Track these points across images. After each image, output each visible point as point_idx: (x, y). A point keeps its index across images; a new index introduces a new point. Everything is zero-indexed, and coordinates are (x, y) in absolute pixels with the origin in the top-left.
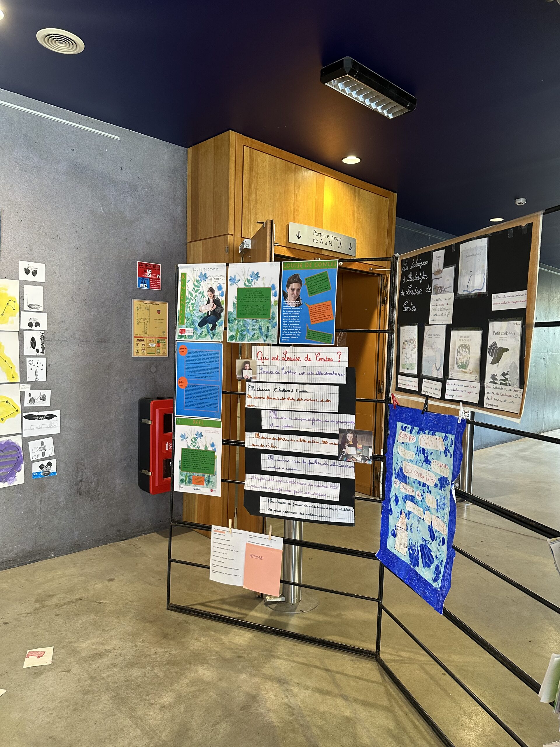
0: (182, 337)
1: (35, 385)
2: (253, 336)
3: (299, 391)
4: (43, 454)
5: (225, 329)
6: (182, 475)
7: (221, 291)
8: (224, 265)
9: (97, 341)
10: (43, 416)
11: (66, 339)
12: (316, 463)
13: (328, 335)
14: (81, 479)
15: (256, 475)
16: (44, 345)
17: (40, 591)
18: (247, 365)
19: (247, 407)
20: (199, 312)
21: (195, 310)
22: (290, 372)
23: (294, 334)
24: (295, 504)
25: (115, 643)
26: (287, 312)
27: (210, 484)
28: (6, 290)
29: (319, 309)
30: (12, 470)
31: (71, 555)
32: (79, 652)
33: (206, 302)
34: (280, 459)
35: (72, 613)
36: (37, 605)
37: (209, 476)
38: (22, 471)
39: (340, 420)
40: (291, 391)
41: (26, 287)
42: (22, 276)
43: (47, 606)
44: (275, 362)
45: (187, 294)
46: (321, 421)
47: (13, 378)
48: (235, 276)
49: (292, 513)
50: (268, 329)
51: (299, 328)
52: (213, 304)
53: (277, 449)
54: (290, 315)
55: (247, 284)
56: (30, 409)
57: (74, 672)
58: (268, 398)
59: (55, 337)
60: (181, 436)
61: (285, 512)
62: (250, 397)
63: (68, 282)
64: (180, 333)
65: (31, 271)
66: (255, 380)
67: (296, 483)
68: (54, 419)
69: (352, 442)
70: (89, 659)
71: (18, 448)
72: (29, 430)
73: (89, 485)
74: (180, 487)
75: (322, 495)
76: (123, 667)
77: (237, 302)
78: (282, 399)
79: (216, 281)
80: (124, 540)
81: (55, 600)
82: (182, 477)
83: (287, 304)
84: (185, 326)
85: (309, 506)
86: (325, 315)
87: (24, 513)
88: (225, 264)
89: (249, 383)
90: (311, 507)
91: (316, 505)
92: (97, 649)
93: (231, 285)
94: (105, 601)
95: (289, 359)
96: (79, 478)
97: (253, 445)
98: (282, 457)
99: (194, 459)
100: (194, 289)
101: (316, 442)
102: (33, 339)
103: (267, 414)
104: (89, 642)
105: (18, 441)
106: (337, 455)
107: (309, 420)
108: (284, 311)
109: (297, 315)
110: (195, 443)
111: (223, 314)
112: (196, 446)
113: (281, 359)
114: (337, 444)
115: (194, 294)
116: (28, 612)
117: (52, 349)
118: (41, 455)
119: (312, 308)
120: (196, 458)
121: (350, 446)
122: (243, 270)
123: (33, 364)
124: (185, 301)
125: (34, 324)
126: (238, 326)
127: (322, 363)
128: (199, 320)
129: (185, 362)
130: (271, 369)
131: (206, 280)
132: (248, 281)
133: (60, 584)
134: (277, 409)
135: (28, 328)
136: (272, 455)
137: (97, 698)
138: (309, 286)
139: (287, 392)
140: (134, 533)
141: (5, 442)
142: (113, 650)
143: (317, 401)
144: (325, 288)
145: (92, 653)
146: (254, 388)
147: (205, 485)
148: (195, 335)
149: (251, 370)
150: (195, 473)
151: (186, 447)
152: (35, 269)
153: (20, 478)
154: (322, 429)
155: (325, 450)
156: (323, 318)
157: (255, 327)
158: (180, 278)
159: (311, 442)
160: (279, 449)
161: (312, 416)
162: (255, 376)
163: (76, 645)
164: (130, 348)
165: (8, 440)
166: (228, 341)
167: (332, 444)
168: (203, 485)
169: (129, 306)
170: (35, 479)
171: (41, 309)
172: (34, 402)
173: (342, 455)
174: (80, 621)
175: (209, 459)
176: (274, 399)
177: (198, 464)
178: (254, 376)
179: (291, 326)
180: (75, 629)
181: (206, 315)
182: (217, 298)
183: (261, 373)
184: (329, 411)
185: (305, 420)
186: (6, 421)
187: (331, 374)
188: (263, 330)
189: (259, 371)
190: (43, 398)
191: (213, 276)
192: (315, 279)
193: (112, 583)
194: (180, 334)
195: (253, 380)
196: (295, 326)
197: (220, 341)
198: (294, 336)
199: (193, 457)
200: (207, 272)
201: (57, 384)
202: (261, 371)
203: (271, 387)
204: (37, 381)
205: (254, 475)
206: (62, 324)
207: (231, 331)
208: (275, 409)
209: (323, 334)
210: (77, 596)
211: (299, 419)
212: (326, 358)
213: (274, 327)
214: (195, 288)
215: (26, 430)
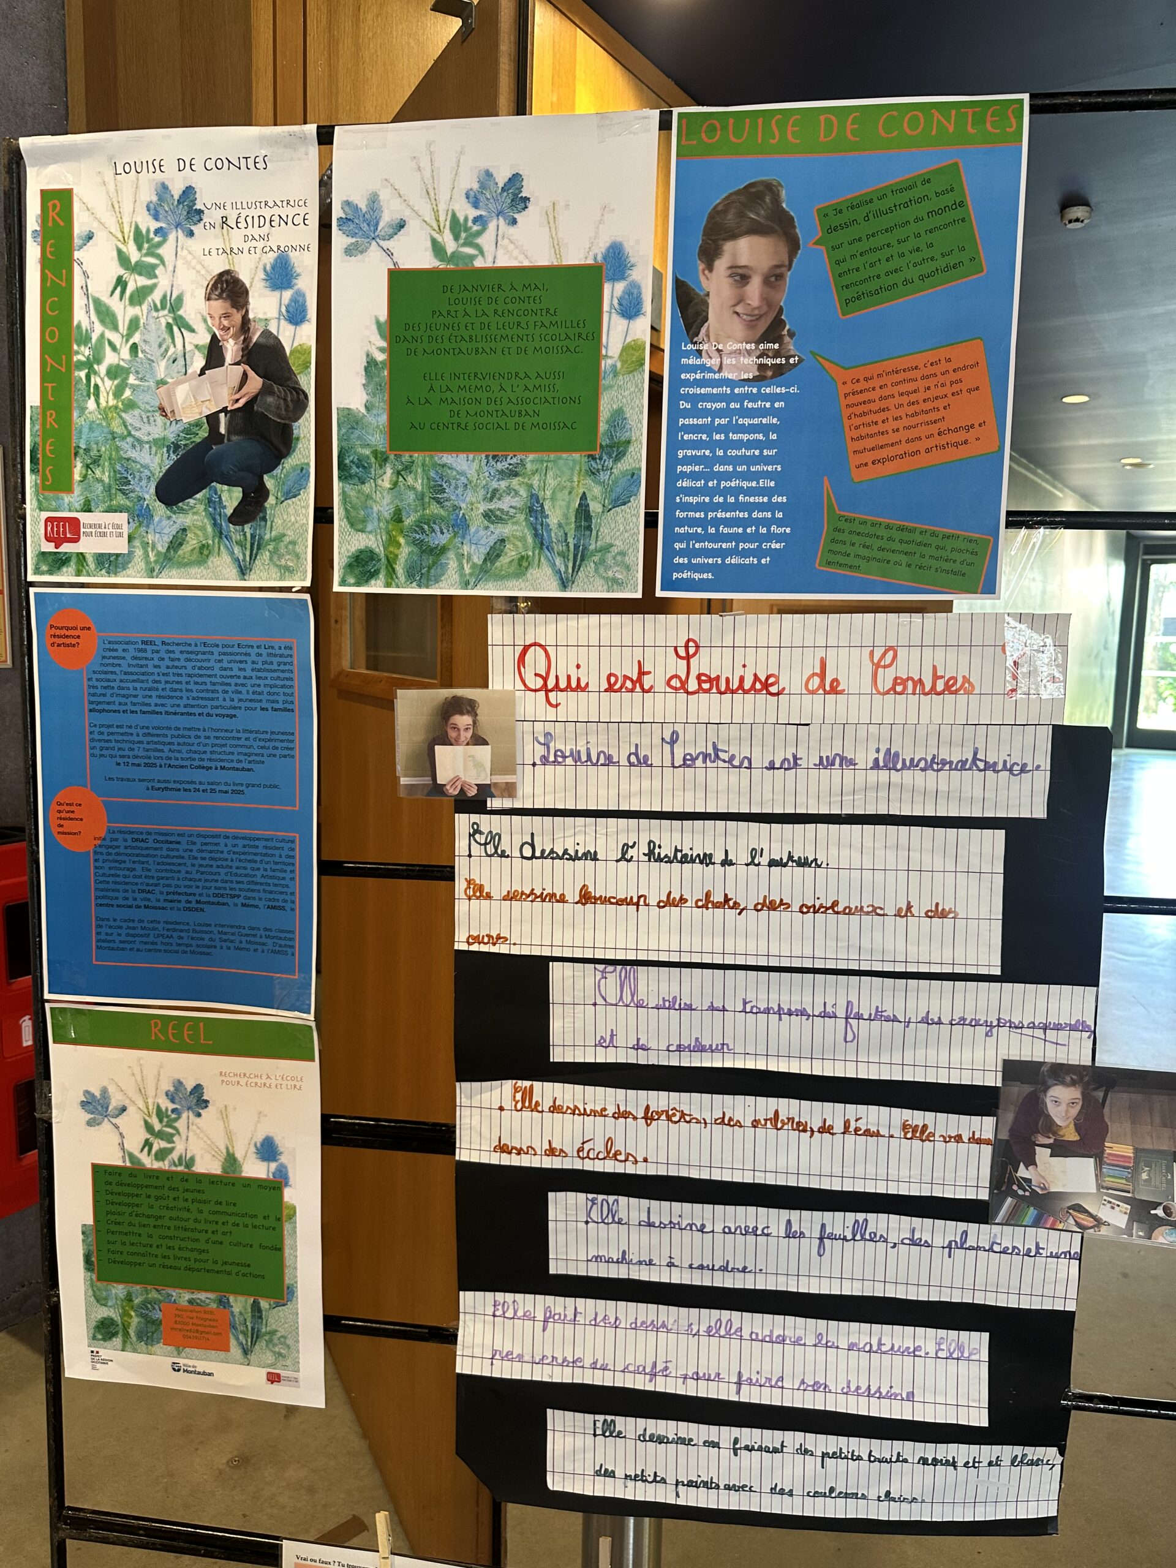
0: (58, 562)
2: (494, 554)
3: (765, 860)
5: (323, 516)
6: (101, 1301)
7: (287, 295)
8: (303, 138)
12: (859, 1233)
13: (959, 544)
15: (519, 1297)
18: (463, 721)
19: (464, 947)
20: (160, 419)
21: (130, 405)
22: (713, 755)
23: (744, 538)
24: (742, 1444)
26: (705, 413)
27: (262, 1343)
29: (903, 388)
33: (199, 362)
34: (654, 1219)
37: (256, 1308)
39: (1005, 1016)
40: (719, 857)
44: (629, 705)
45: (81, 315)
46: (895, 1019)
48: (374, 200)
49: (728, 1488)
50: (583, 514)
51: (779, 506)
52: (239, 369)
53: (641, 1170)
54: (721, 429)
55: (451, 246)
58: (586, 898)
60: (84, 1104)
61: (690, 1484)
62: (478, 892)
64: (48, 539)
66: (507, 804)
67: (746, 1335)
69: (1078, 1129)
74: (96, 1359)
75: (890, 1396)
77: (391, 351)
78: (669, 902)
79: (256, 232)
82: (103, 1312)
83: (709, 363)
84: (75, 498)
85: (824, 1455)
86: (942, 426)
88: (311, 129)
89: (475, 818)
90: (834, 1456)
91: (860, 1445)
93: (349, 251)
95: (709, 683)
97: (503, 1149)
98: (661, 1209)
99: (166, 1222)
100: (121, 283)
101: (868, 1133)
103: (579, 983)
106: (984, 1195)
107: (824, 1015)
108: (684, 405)
109: (764, 429)
110: (169, 1138)
111: (306, 427)
112: (175, 1156)
113: (660, 686)
114: (987, 1142)
115: (123, 312)
119: (863, 385)
120: (174, 1214)
121: (1061, 1149)
122: (425, 163)
124: (70, 353)
126: (400, 496)
127: (907, 706)
128: (157, 463)
129: (87, 707)
130: (597, 743)
131: (197, 229)
132: (457, 227)
134: (642, 956)
136: (611, 1198)
138: (839, 254)
139: (697, 867)
143: (875, 911)
144: (942, 263)
146: (505, 845)
147: (235, 1351)
148: (139, 552)
149: (487, 749)
150: (174, 1293)
151: (114, 1159)
154: (897, 1059)
155: (915, 1172)
156: (931, 443)
157: (505, 504)
158: (32, 222)
159: (839, 1127)
160: (651, 1170)
161: (842, 992)
162: (509, 779)
166: (343, 583)
167: (958, 1139)
168: (227, 1349)
173: (1014, 1195)
175: (248, 1221)
176: (620, 902)
177: (190, 1245)
178: (500, 779)
179: (725, 492)
181: (204, 433)
182: (267, 333)
183: (545, 760)
184: (948, 969)
185: (802, 1013)
187: (962, 766)
188: (553, 520)
189: (530, 751)
191: (234, 205)
192: (880, 213)
194: (50, 547)
195: (494, 803)
196: (750, 492)
197: (298, 584)
198: (745, 553)
199: (156, 1212)
200: (200, 180)
202: (540, 750)
203: (601, 841)
205: (509, 1297)
207: (356, 523)
208: (631, 956)
209: (927, 539)
211: (767, 1011)
212: (936, 677)
213: (620, 501)
214: (126, 276)
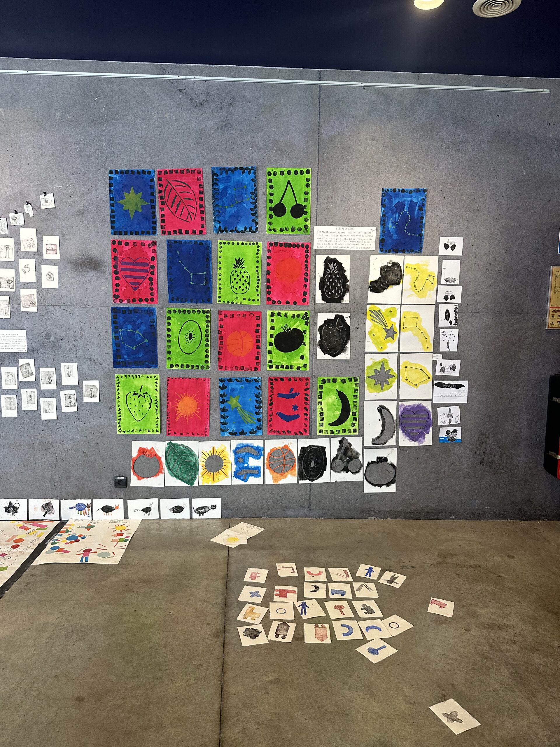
1: (447, 356)
4: (450, 421)
9: (509, 313)
10: (452, 385)
11: (478, 311)
14: (484, 450)
16: (457, 317)
17: (442, 548)
25: (515, 621)
28: (427, 266)
30: (422, 432)
31: (471, 522)
32: (478, 616)
35: (472, 577)
36: (440, 560)
38: (431, 433)
41: (445, 262)
42: (442, 251)
43: (448, 563)
47: (428, 348)
56: (440, 378)
57: (474, 633)
59: (468, 309)
63: (485, 254)
65: (450, 246)
68: (462, 388)
70: (488, 626)
71: (427, 412)
72: (439, 396)
73: (492, 457)
76: (523, 648)
80: (525, 520)
81: (455, 560)
87: (430, 472)
92: (495, 620)
94: (504, 576)
96: (483, 449)
102: (447, 312)
104: (488, 610)
105: (428, 406)
116: (432, 563)
117: (464, 321)
118: (448, 421)
123: (446, 335)
125: (449, 297)
133: (460, 546)
135: (444, 301)
137: (496, 667)
140: (535, 515)
141: (418, 406)
142: (512, 627)
145: (491, 622)
152: (454, 244)
153: (428, 440)
163: (475, 608)
164: (544, 320)
165: (420, 404)
169: (547, 275)
170: (442, 443)
171: (457, 282)
172: (444, 372)
174: (479, 588)
180: (474, 594)
186: (420, 386)
190: (453, 368)
193: (512, 560)
201: (467, 356)
204: (449, 352)
206: (476, 296)
210: (477, 563)
215: (436, 396)
